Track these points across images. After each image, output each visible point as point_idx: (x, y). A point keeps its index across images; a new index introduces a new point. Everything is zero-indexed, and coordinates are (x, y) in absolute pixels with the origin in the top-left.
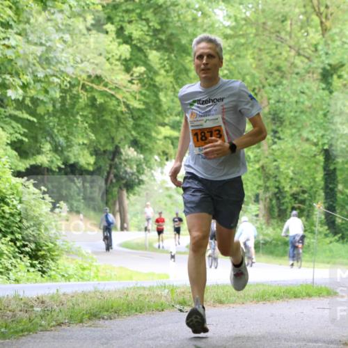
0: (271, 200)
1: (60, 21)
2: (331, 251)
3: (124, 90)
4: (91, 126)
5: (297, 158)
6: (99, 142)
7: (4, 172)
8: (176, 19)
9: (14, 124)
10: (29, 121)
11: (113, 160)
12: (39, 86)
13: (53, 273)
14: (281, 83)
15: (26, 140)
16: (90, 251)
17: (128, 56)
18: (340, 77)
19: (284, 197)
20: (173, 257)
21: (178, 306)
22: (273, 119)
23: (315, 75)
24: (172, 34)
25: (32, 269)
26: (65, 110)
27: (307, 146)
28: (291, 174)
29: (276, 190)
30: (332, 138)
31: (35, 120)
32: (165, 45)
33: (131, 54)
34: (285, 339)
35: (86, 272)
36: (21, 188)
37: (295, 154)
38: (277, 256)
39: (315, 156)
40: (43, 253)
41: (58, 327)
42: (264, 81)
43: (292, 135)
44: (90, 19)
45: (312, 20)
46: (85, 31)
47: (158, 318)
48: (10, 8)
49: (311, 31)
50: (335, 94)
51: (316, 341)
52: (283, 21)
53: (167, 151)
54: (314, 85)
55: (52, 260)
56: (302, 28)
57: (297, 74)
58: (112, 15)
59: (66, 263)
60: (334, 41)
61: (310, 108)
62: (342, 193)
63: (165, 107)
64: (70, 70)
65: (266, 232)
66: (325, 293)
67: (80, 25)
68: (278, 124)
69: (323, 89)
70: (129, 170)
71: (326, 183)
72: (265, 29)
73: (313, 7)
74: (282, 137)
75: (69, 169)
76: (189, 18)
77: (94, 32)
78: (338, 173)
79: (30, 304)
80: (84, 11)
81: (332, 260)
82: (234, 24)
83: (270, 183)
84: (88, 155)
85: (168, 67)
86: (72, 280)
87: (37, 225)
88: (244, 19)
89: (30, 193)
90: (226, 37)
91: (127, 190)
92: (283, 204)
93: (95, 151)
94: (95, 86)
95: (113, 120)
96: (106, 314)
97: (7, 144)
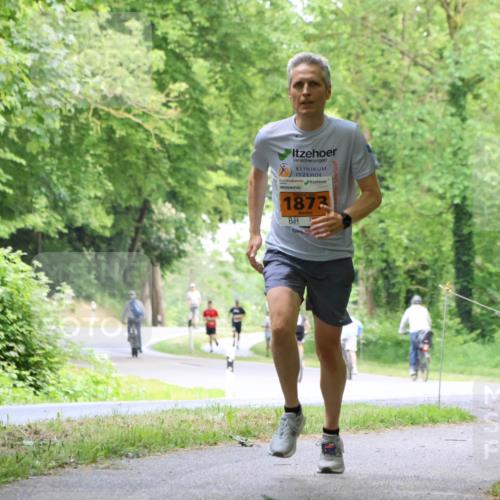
0: (376, 280)
1: (59, 16)
2: (465, 355)
3: (157, 117)
4: (107, 170)
5: (413, 217)
6: (120, 195)
8: (233, 12)
10: (15, 163)
11: (140, 220)
12: (28, 112)
13: (51, 389)
14: (389, 107)
15: (10, 191)
16: (106, 356)
17: (162, 67)
18: (476, 97)
19: (395, 276)
20: (230, 364)
21: (238, 438)
23: (440, 95)
24: (226, 35)
25: (20, 384)
26: (69, 147)
27: (428, 199)
28: (405, 242)
29: (384, 265)
30: (466, 188)
31: (24, 162)
32: (217, 50)
33: (166, 64)
34: (398, 487)
35: (100, 387)
36: (3, 263)
37: (410, 210)
38: (385, 362)
39: (440, 214)
40: (36, 359)
41: (59, 469)
42: (364, 103)
43: (406, 184)
44: (105, 13)
45: (435, 13)
46: (96, 30)
47: (209, 455)
49: (434, 29)
50: (470, 122)
51: (444, 490)
52: (392, 15)
53: (221, 207)
54: (438, 109)
55: (51, 369)
56: (419, 25)
57: (413, 92)
58: (137, 7)
59: (72, 375)
60: (467, 44)
61: (432, 143)
62: (482, 270)
63: (217, 142)
64: (77, 89)
65: (369, 327)
66: (457, 418)
67: (90, 22)
68: (385, 167)
69: (452, 115)
70: (164, 236)
71: (457, 254)
72: (365, 27)
74: (391, 186)
75: (74, 235)
76: (253, 10)
77: (110, 31)
78: (475, 239)
79: (18, 435)
81: (466, 367)
82: (319, 19)
83: (374, 255)
84: (103, 213)
85: (221, 83)
86: (80, 399)
87: (27, 317)
88: (334, 12)
89: (17, 271)
90: (308, 38)
91: (162, 266)
92: (394, 285)
93: (114, 207)
94: (113, 112)
95: (140, 162)
96: (130, 450)
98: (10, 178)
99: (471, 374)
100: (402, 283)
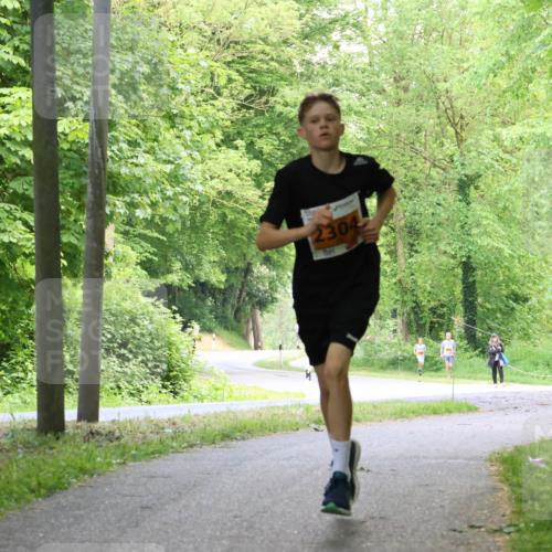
0: (409, 314)
1: (188, 138)
2: (471, 366)
3: (256, 205)
4: (222, 243)
5: (434, 271)
6: (231, 259)
9: (143, 243)
10: (159, 239)
11: (245, 277)
12: (167, 204)
13: (186, 394)
14: (416, 195)
15: (156, 259)
16: (222, 371)
17: (259, 171)
18: (477, 188)
19: (422, 312)
20: (308, 375)
21: (313, 425)
22: (410, 232)
23: (452, 187)
25: (164, 391)
26: (195, 226)
27: (444, 258)
28: (429, 288)
29: (414, 305)
30: (471, 250)
31: (164, 238)
33: (262, 169)
34: (425, 457)
35: (219, 392)
37: (432, 267)
39: (453, 269)
40: (175, 373)
41: (190, 449)
43: (429, 248)
44: (219, 136)
45: (447, 131)
46: (214, 147)
47: (292, 437)
48: (138, 126)
49: (447, 142)
50: (472, 205)
51: (456, 458)
52: (417, 133)
54: (450, 197)
55: (185, 380)
56: (436, 139)
57: (433, 185)
58: (242, 131)
59: (199, 384)
61: (447, 220)
62: (482, 306)
64: (199, 187)
65: (404, 347)
66: (465, 409)
67: (209, 141)
68: (415, 237)
69: (460, 201)
70: (262, 288)
71: (465, 295)
72: (399, 141)
73: (448, 118)
74: (419, 250)
75: (200, 288)
77: (223, 148)
78: (477, 285)
79: (161, 425)
80: (213, 126)
81: (472, 375)
82: (366, 136)
83: (408, 298)
84: (220, 273)
86: (205, 401)
87: (170, 345)
88: (377, 131)
91: (260, 309)
92: (421, 318)
93: (227, 268)
94: (225, 202)
95: (244, 238)
96: (238, 435)
97: (137, 264)
98: (156, 250)
99: (475, 379)
100: (427, 318)
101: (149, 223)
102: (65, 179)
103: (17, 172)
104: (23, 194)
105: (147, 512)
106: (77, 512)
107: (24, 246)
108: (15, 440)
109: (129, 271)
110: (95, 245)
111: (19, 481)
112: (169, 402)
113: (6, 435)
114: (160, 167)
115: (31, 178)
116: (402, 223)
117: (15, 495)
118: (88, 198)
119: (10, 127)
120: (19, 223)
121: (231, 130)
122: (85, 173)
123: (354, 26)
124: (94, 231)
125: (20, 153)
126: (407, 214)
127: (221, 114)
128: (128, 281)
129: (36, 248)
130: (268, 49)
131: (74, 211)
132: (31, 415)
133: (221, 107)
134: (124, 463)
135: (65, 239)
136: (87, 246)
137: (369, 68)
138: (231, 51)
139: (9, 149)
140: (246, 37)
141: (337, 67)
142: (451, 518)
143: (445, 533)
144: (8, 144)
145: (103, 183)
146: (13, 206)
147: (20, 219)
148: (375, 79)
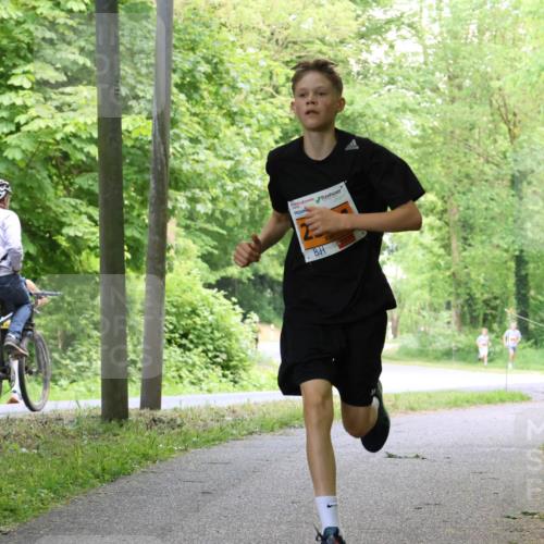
0: (463, 307)
1: (248, 135)
2: (524, 356)
5: (488, 265)
7: (195, 284)
9: (204, 237)
10: (219, 233)
12: (228, 199)
14: (470, 191)
15: (216, 252)
18: (529, 183)
19: (476, 304)
22: (463, 226)
23: (504, 182)
25: (224, 380)
26: (254, 222)
27: (497, 252)
28: (482, 281)
29: (468, 297)
30: (523, 244)
31: (224, 232)
34: (478, 446)
36: (212, 300)
37: (485, 260)
38: (470, 362)
39: (506, 262)
40: (234, 363)
41: (249, 436)
42: (453, 189)
43: (482, 242)
44: (278, 133)
45: (501, 128)
48: (199, 124)
49: (500, 139)
50: (525, 200)
51: (510, 447)
52: (471, 130)
54: (503, 191)
55: (244, 370)
56: (490, 136)
57: (487, 181)
59: (258, 373)
60: (522, 148)
61: (500, 214)
62: (534, 299)
65: (459, 338)
66: (518, 399)
68: (468, 231)
69: (513, 196)
71: (518, 289)
72: (453, 138)
73: (501, 115)
74: (473, 243)
75: (258, 280)
76: (377, 128)
78: (530, 278)
79: (221, 413)
80: (272, 124)
81: (525, 365)
82: (421, 133)
83: (461, 290)
84: (277, 265)
86: (264, 389)
87: (229, 335)
88: (432, 128)
89: (220, 305)
90: (414, 146)
92: (475, 311)
97: (198, 257)
98: (216, 243)
99: (528, 369)
100: (480, 310)
101: (210, 218)
102: (127, 175)
103: (82, 169)
104: (88, 190)
105: (208, 497)
106: (140, 497)
107: (89, 240)
108: (81, 427)
109: (190, 264)
110: (157, 238)
111: (84, 466)
112: (229, 391)
113: (71, 422)
114: (220, 163)
115: (95, 174)
116: (457, 217)
117: (80, 480)
118: (151, 193)
119: (76, 125)
120: (84, 217)
121: (289, 127)
122: (148, 169)
123: (410, 26)
124: (157, 226)
125: (85, 150)
126: (461, 209)
127: (280, 112)
128: (189, 274)
129: (101, 241)
130: (325, 49)
131: (137, 206)
132: (96, 403)
133: (279, 105)
134: (186, 450)
135: (129, 232)
136: (150, 240)
137: (424, 67)
138: (289, 50)
139: (75, 147)
140: (304, 38)
141: (392, 65)
142: (505, 505)
143: (498, 519)
144: (74, 141)
145: (165, 179)
146: (79, 201)
147: (86, 213)
148: (430, 77)
